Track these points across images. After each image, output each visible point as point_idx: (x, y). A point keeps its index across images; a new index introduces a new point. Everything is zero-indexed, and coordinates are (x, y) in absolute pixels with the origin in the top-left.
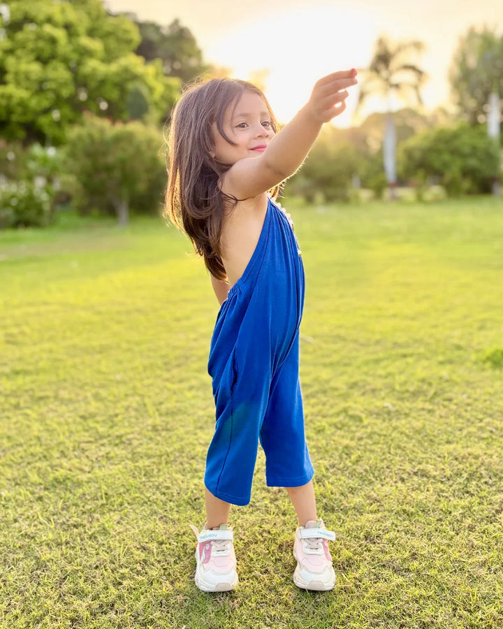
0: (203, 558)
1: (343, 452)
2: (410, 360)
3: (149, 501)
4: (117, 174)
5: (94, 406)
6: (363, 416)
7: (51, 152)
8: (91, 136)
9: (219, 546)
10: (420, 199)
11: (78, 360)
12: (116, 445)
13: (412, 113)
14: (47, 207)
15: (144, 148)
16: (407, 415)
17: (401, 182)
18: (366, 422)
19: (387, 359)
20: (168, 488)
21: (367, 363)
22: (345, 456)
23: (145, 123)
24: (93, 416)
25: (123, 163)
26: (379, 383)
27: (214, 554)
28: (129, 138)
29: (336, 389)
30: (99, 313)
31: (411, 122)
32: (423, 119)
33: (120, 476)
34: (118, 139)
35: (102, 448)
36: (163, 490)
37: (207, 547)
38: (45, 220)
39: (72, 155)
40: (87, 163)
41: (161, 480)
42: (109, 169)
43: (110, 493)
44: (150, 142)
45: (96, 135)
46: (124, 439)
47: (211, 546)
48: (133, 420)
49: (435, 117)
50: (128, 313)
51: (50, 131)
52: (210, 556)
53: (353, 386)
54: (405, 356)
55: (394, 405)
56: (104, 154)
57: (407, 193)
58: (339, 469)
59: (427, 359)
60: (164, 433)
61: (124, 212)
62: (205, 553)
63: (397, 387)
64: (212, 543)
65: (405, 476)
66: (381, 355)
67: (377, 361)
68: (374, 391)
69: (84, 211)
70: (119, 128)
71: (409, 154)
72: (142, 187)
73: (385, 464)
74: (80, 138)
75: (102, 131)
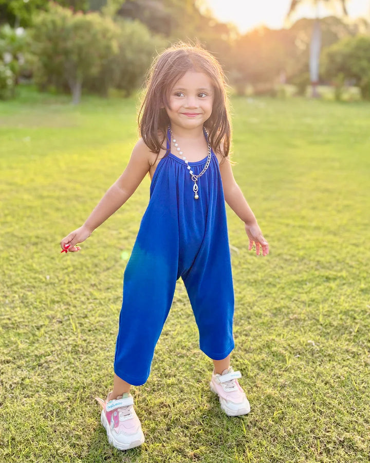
0: (112, 424)
1: (265, 404)
2: (333, 285)
3: (57, 454)
4: (74, 58)
5: (19, 314)
6: (287, 354)
7: (20, 32)
8: (53, 22)
9: (125, 412)
10: (338, 99)
11: (13, 251)
12: (33, 368)
13: (336, 21)
14: (10, 82)
15: (100, 37)
16: (331, 358)
17: (323, 80)
18: (289, 364)
19: (311, 281)
20: (79, 438)
21: (291, 284)
22: (267, 410)
23: (102, 14)
24: (16, 326)
25: (80, 49)
26: (302, 312)
27: (121, 419)
28: (87, 27)
29: (259, 315)
30: (41, 197)
31: (334, 29)
32: (346, 26)
33: (31, 413)
34: (77, 27)
35: (19, 372)
36: (74, 440)
37: (115, 414)
38: (8, 93)
39: (37, 38)
40: (49, 45)
41: (72, 425)
42: (66, 53)
43: (18, 439)
44: (105, 32)
45: (59, 22)
46: (42, 361)
47: (118, 413)
48: (55, 335)
49: (356, 26)
50: (68, 199)
51: (19, 14)
52: (118, 422)
53: (277, 312)
54: (328, 279)
55: (317, 342)
56: (65, 39)
57: (326, 92)
58: (260, 429)
59: (350, 284)
60: (83, 357)
61: (77, 91)
62: (114, 419)
63: (321, 319)
64: (119, 410)
65: (330, 446)
66: (305, 276)
67: (301, 283)
68: (297, 320)
69: (42, 88)
70: (79, 17)
71: (331, 57)
72: (95, 71)
73: (308, 427)
74: (44, 23)
75: (64, 19)
